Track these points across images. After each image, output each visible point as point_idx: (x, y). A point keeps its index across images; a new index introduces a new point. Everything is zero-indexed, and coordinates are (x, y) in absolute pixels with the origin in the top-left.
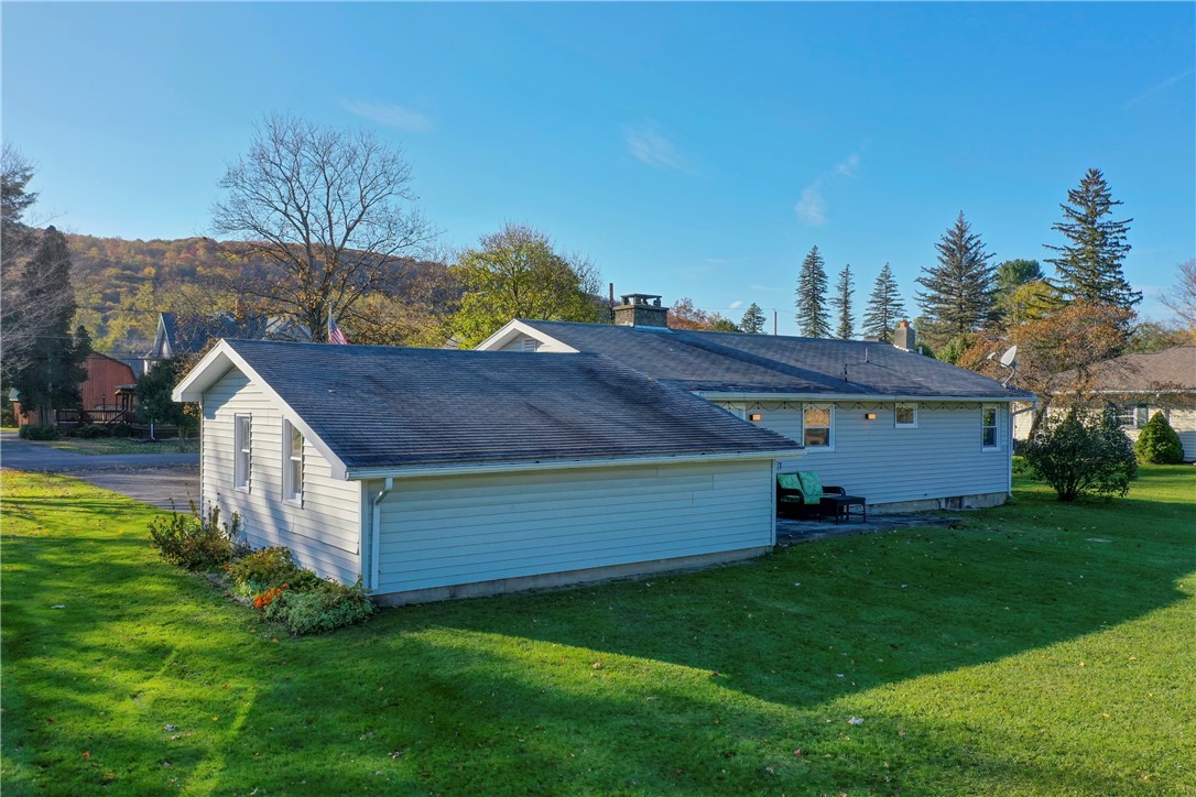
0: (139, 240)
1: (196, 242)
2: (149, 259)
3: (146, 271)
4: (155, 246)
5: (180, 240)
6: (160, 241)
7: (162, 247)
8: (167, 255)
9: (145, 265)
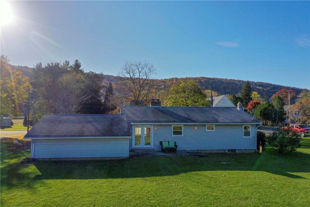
0: (162, 79)
1: (174, 79)
2: (163, 84)
3: (162, 86)
4: (165, 80)
5: (170, 79)
6: (166, 79)
7: (166, 80)
8: (167, 82)
9: (162, 85)
